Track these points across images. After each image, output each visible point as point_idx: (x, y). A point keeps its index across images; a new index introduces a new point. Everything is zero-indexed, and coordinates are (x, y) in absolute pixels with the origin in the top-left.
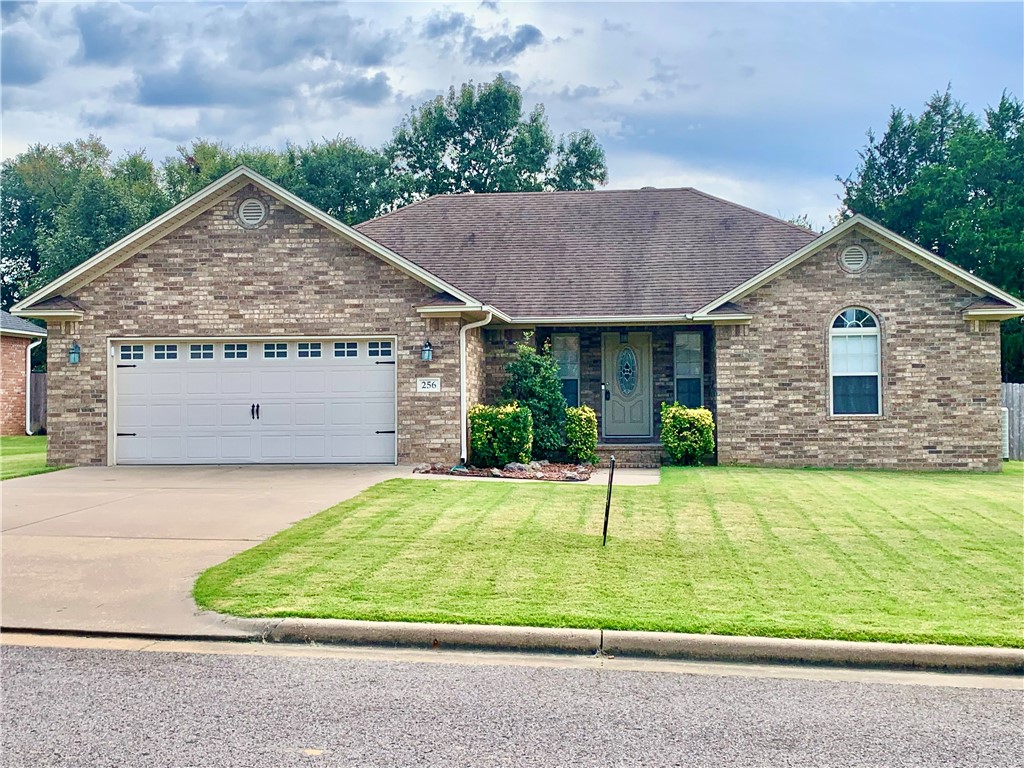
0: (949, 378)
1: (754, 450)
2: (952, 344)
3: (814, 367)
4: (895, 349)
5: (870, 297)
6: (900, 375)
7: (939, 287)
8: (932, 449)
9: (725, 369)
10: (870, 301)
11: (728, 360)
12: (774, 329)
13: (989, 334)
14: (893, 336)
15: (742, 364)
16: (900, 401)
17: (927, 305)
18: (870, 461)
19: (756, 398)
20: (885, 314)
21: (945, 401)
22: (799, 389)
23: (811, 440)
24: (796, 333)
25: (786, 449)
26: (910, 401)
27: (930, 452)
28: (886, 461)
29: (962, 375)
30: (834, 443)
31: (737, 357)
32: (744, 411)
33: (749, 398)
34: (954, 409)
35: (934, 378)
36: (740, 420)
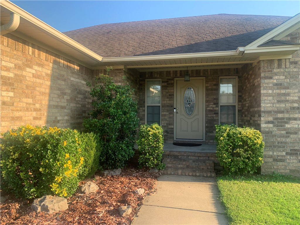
1: (293, 162)
9: (268, 95)
11: (270, 88)
15: (283, 91)
19: (295, 119)
31: (279, 85)
32: (285, 130)
33: (290, 119)
36: (281, 137)
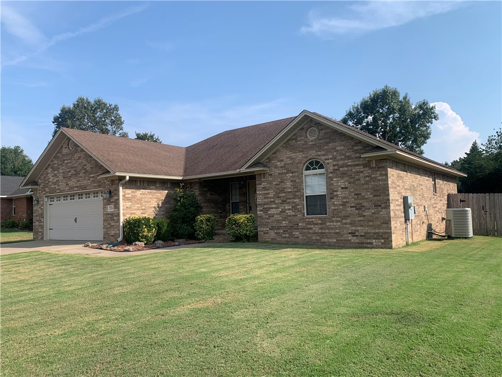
0: (360, 194)
1: (272, 234)
2: (361, 175)
3: (296, 192)
4: (333, 180)
5: (319, 153)
6: (335, 193)
7: (353, 143)
8: (353, 234)
9: (260, 194)
10: (320, 155)
11: (261, 190)
12: (279, 174)
13: (381, 167)
14: (331, 173)
15: (266, 192)
16: (336, 208)
17: (348, 154)
18: (323, 240)
19: (272, 208)
20: (327, 161)
21: (359, 207)
22: (289, 203)
23: (296, 229)
24: (288, 175)
25: (285, 233)
26: (341, 207)
27: (352, 236)
28: (330, 240)
29: (368, 192)
30: (306, 231)
31: (264, 188)
32: (268, 215)
33: (270, 208)
34: (364, 211)
35: (353, 194)
36: (266, 219)
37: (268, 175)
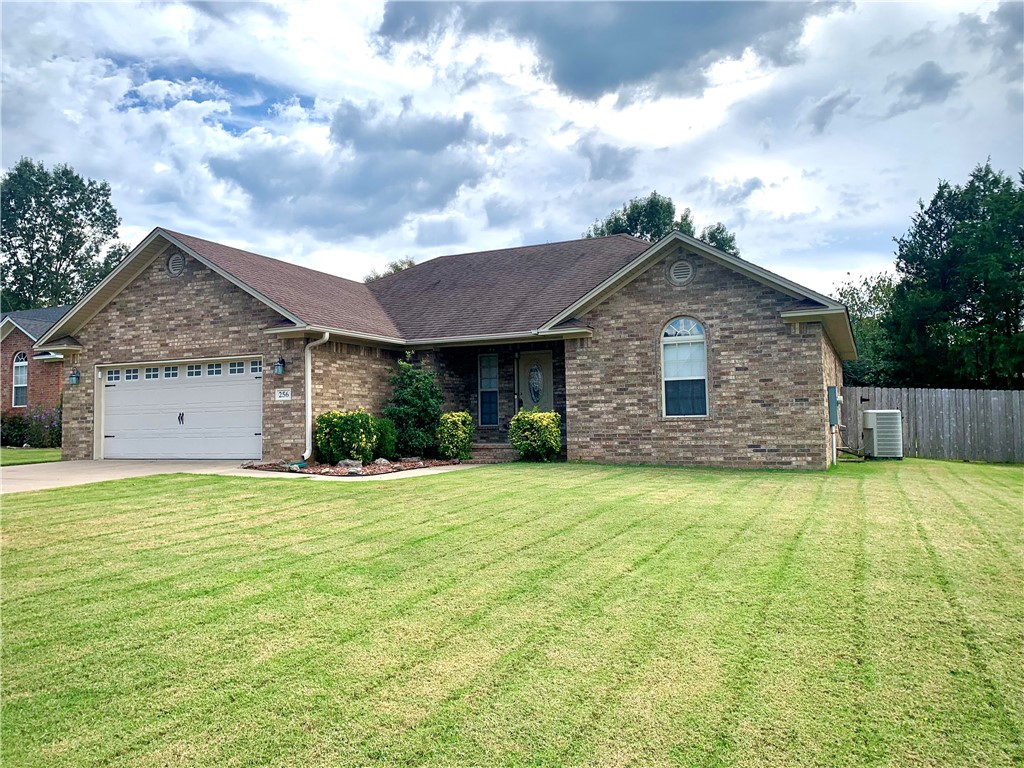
0: (771, 380)
1: (597, 448)
2: (773, 347)
3: (646, 373)
4: (720, 354)
5: (695, 307)
6: (724, 378)
7: (759, 293)
8: (756, 447)
9: (573, 377)
10: (695, 311)
11: (575, 369)
12: (613, 341)
13: (810, 336)
14: (717, 342)
15: (586, 372)
16: (725, 402)
17: (749, 311)
18: (698, 459)
19: (598, 402)
20: (710, 322)
21: (768, 403)
22: (633, 393)
23: (645, 439)
24: (630, 343)
25: (624, 447)
26: (735, 402)
27: (754, 451)
28: (713, 459)
29: (784, 376)
30: (666, 442)
31: (582, 366)
32: (588, 413)
33: (592, 402)
34: (778, 409)
35: (757, 380)
36: (585, 421)
37: (589, 343)
